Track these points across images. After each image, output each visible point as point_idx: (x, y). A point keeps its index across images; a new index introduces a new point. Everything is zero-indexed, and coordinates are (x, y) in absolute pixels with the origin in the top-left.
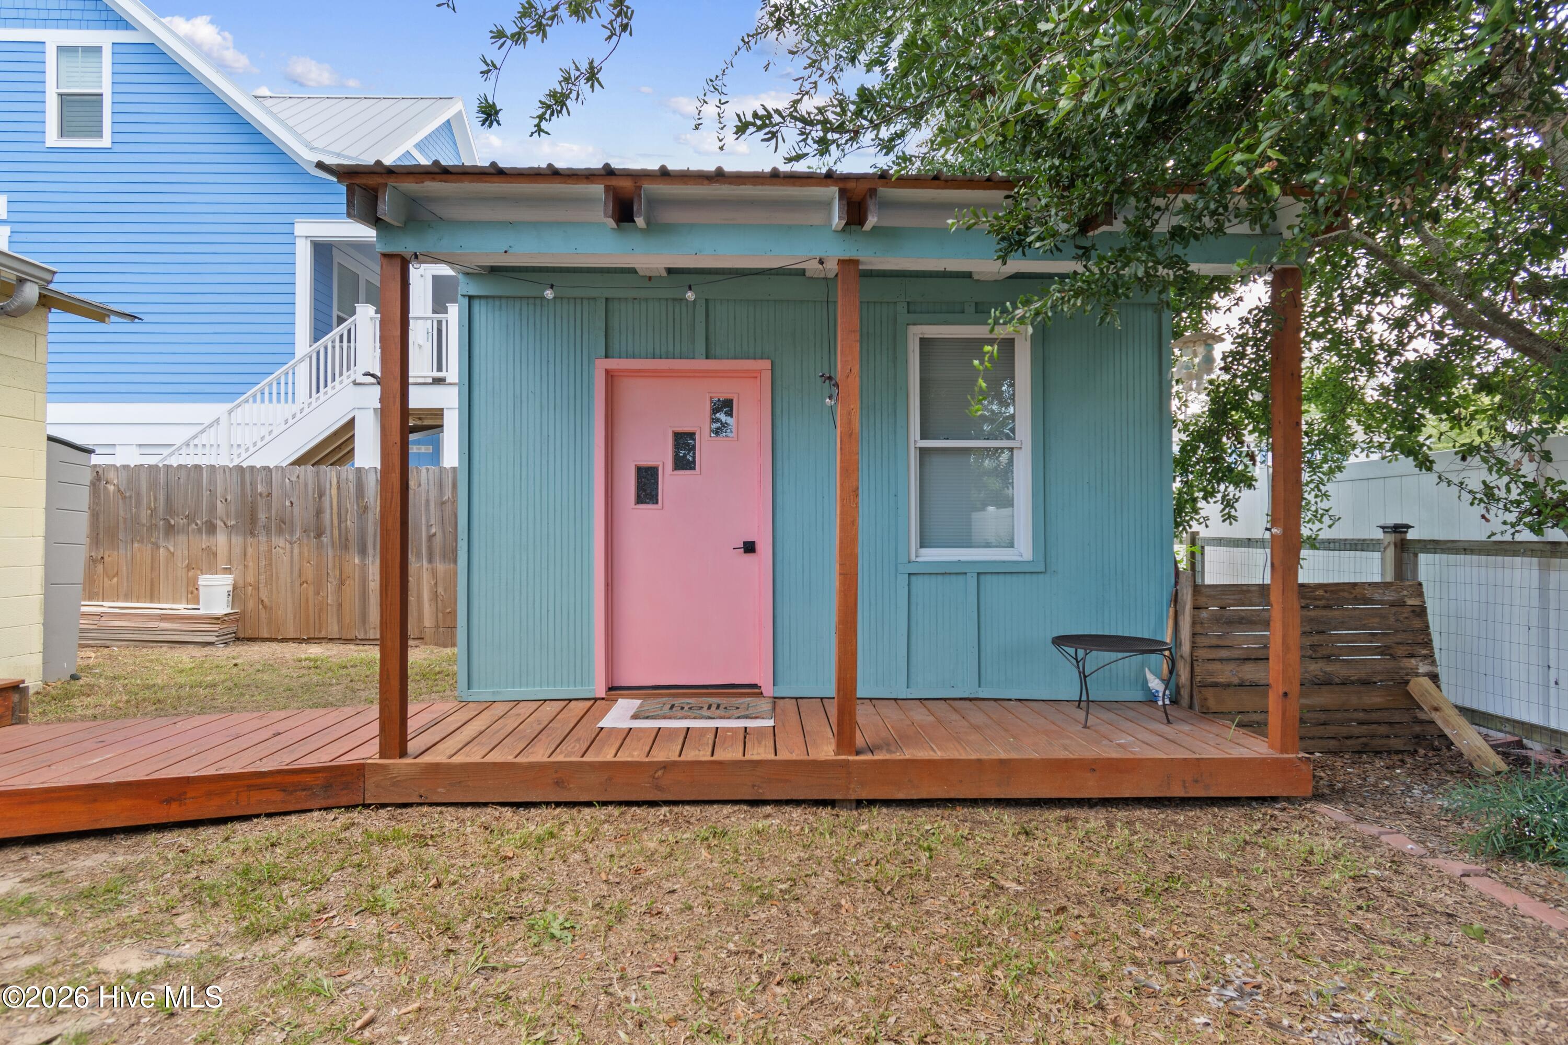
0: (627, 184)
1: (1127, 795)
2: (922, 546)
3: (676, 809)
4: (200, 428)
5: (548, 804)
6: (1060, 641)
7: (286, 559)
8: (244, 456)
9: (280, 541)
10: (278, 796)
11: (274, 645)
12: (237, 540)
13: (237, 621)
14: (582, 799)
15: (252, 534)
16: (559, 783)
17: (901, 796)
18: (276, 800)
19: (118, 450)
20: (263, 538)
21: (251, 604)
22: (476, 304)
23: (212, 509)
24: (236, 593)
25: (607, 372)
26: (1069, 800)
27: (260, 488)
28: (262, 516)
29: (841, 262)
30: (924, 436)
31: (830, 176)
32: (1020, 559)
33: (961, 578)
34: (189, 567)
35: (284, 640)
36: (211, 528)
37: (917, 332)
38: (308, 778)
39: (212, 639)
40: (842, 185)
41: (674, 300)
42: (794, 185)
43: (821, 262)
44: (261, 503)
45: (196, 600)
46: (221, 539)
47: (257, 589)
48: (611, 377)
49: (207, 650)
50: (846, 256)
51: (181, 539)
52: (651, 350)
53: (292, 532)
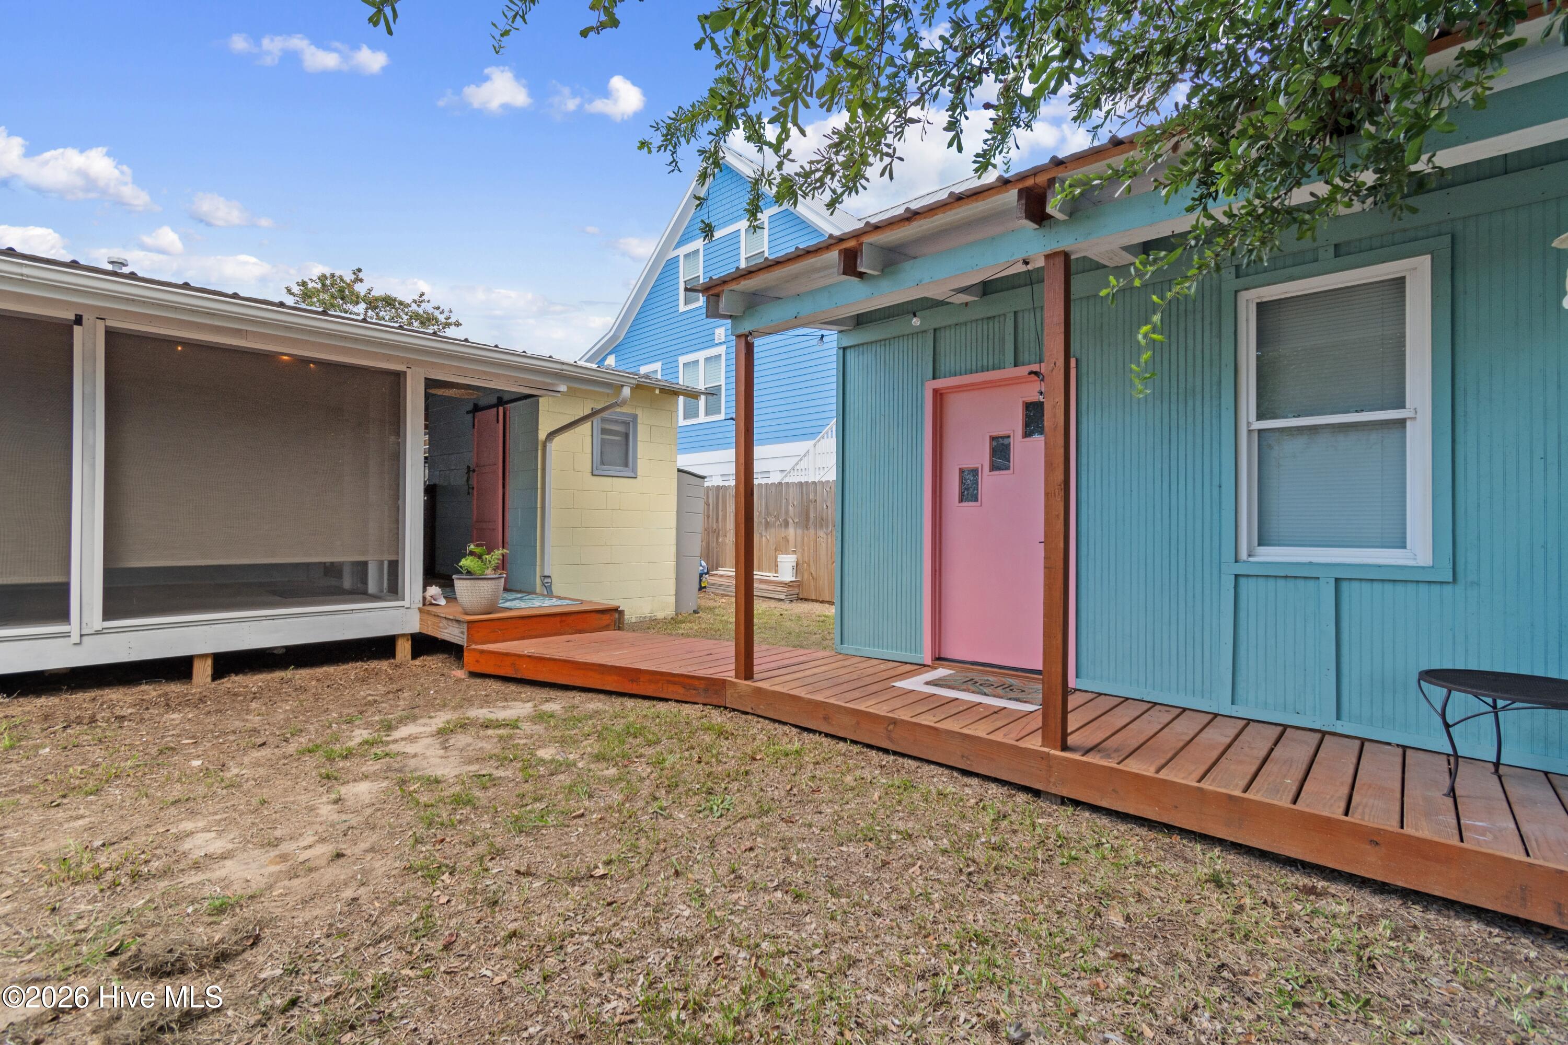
0: (851, 244)
1: (1437, 893)
2: (1259, 545)
3: (901, 760)
4: (798, 458)
5: (820, 733)
6: (1432, 676)
7: (824, 545)
8: (822, 473)
9: (821, 533)
10: (682, 691)
11: (817, 605)
12: (799, 532)
13: (798, 586)
14: (840, 735)
15: (807, 528)
16: (826, 718)
17: (1104, 804)
18: (680, 693)
19: (771, 474)
20: (812, 531)
21: (806, 576)
22: (848, 352)
23: (787, 512)
24: (798, 567)
25: (935, 391)
26: (1333, 871)
27: (811, 497)
28: (812, 515)
29: (1048, 257)
30: (1260, 417)
31: (1004, 183)
32: (1411, 563)
33: (1311, 583)
34: (776, 550)
35: (822, 602)
36: (787, 524)
37: (1250, 298)
38: (696, 683)
39: (783, 597)
40: (1021, 186)
41: (989, 318)
42: (977, 200)
43: (1026, 263)
44: (812, 506)
45: (776, 572)
46: (791, 531)
47: (809, 565)
48: (939, 396)
49: (779, 604)
50: (1048, 250)
51: (773, 530)
52: (969, 367)
53: (827, 527)
